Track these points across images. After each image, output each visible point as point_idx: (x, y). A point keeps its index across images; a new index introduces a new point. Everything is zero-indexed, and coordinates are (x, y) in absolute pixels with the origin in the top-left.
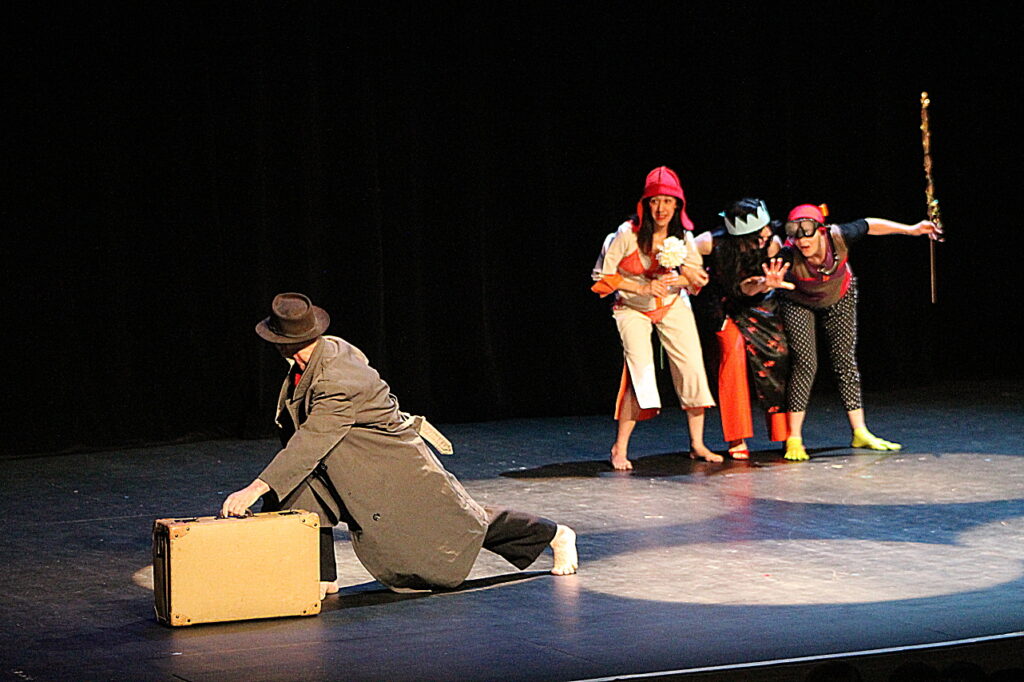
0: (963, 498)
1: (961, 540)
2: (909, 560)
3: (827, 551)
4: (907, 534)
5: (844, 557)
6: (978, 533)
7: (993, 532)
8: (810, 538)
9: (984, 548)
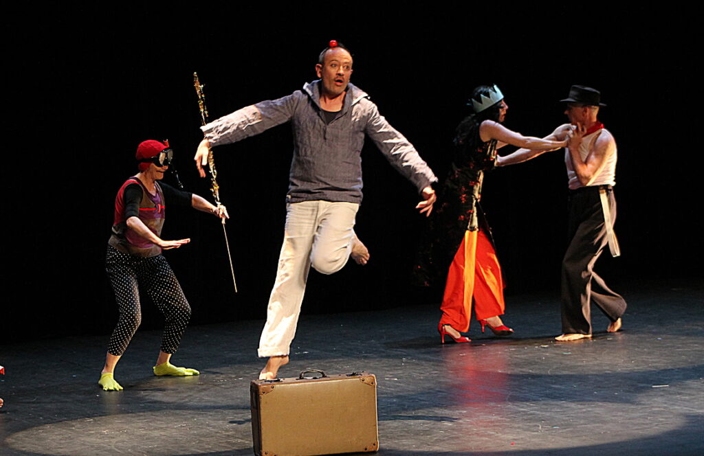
0: (641, 368)
1: (638, 400)
2: (597, 415)
3: (535, 410)
4: (596, 396)
5: (548, 414)
7: (662, 393)
8: (521, 401)
9: (655, 405)
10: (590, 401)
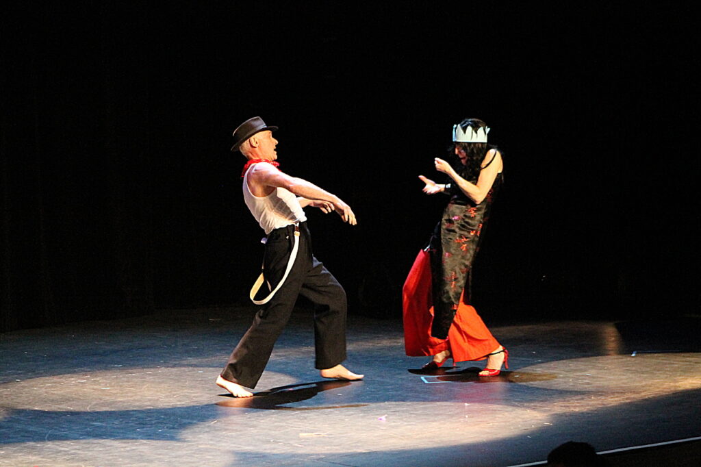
0: (183, 403)
1: (183, 437)
2: (142, 454)
3: (76, 449)
4: (140, 433)
5: (90, 453)
6: (197, 430)
7: (207, 430)
8: (61, 440)
9: (201, 442)
10: (133, 439)
